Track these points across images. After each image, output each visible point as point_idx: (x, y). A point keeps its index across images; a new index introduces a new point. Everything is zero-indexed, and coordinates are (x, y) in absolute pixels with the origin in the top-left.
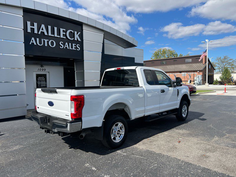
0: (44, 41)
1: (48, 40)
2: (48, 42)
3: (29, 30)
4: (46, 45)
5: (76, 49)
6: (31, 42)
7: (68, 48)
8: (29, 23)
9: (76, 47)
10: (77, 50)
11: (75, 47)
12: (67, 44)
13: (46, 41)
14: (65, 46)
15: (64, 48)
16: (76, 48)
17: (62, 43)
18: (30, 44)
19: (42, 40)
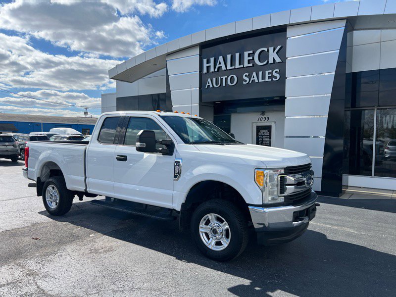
0: (222, 79)
1: (227, 77)
2: (226, 79)
3: (205, 71)
4: (224, 85)
5: (270, 80)
6: (208, 84)
7: (257, 81)
8: (205, 61)
9: (272, 75)
10: (274, 79)
11: (270, 75)
12: (254, 74)
13: (224, 78)
14: (252, 79)
15: (250, 82)
16: (273, 77)
17: (246, 76)
18: (206, 87)
19: (220, 78)
